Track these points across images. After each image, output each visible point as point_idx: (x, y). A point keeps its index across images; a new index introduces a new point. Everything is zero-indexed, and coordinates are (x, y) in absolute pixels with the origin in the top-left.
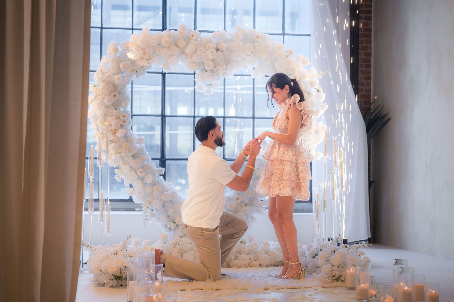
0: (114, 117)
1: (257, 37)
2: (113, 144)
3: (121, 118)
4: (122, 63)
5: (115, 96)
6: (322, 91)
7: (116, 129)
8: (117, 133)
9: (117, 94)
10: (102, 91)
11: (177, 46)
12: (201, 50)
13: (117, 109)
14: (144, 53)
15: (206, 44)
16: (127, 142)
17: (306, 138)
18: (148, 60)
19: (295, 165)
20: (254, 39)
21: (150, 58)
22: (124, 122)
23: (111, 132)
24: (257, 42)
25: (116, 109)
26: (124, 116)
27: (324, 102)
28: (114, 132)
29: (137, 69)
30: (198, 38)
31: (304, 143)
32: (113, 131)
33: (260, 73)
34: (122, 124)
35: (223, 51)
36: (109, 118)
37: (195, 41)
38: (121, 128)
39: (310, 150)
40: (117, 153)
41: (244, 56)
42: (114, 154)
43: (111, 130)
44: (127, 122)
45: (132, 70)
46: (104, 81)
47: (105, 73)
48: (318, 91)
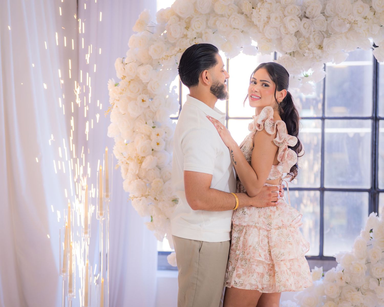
0: (143, 135)
2: (139, 180)
3: (154, 136)
4: (152, 46)
5: (143, 101)
7: (144, 156)
8: (143, 163)
10: (121, 93)
12: (276, 18)
16: (162, 177)
19: (266, 233)
22: (158, 144)
23: (136, 160)
26: (158, 135)
29: (172, 55)
32: (140, 159)
34: (154, 149)
35: (313, 18)
38: (153, 155)
43: (135, 157)
44: (163, 145)
45: (165, 56)
46: (124, 77)
47: (126, 64)
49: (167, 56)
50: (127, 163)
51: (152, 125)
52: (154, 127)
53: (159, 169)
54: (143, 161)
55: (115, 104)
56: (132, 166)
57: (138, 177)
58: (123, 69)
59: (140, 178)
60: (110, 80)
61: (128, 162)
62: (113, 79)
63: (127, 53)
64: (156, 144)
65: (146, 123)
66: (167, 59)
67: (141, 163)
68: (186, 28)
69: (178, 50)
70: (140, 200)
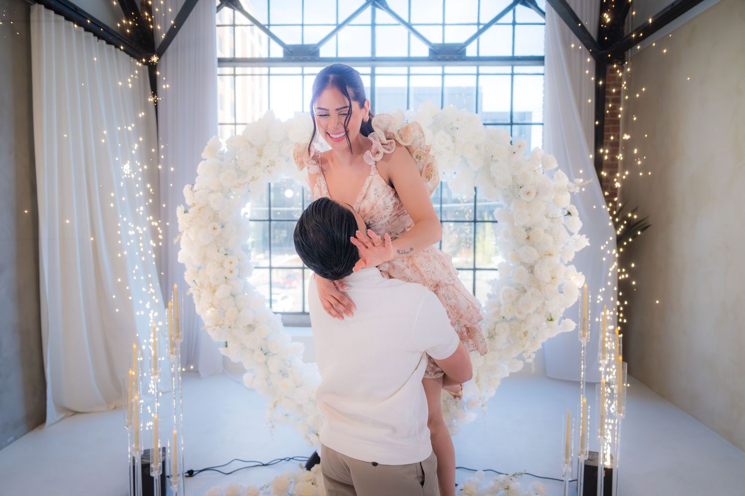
0: (215, 263)
1: (458, 120)
2: (213, 308)
3: (227, 265)
4: (223, 174)
5: (214, 229)
6: (578, 214)
7: (216, 284)
8: (217, 292)
9: (217, 226)
10: (191, 221)
13: (220, 251)
14: (260, 155)
16: (236, 306)
18: (268, 166)
20: (452, 123)
21: (272, 163)
22: (231, 272)
23: (208, 289)
24: (457, 128)
26: (231, 263)
27: (581, 232)
28: (214, 289)
29: (245, 184)
31: (543, 308)
32: (213, 287)
34: (227, 277)
36: (209, 265)
38: (225, 283)
39: (553, 317)
40: (216, 325)
42: (210, 327)
43: (208, 285)
44: (236, 272)
45: (238, 184)
46: (194, 204)
47: (196, 191)
48: (569, 213)
49: (240, 184)
51: (225, 253)
52: (226, 255)
53: (232, 297)
54: (216, 290)
55: (185, 231)
58: (193, 197)
59: (213, 306)
60: (179, 207)
62: (181, 205)
63: (196, 180)
64: (229, 272)
65: (218, 251)
66: (240, 187)
67: (214, 291)
68: (258, 155)
69: (251, 178)
70: (214, 329)
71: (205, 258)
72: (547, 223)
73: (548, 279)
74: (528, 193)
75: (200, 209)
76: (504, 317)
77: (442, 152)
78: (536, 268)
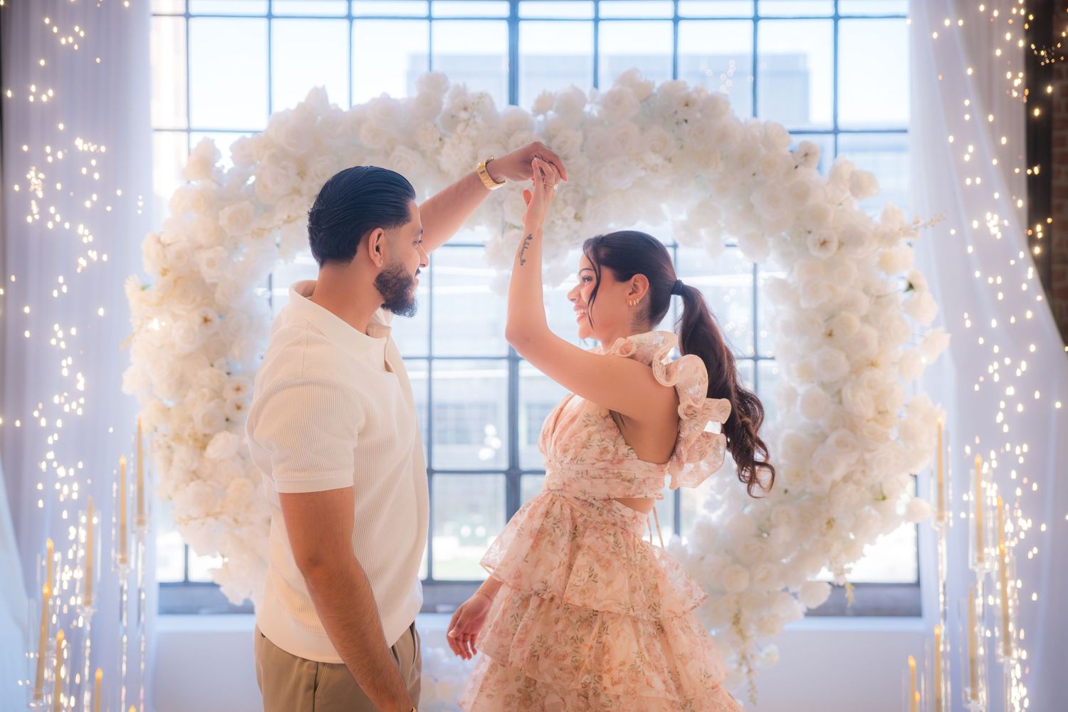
0: (205, 390)
1: (687, 105)
2: (199, 482)
3: (230, 396)
4: (227, 211)
5: (206, 320)
6: (928, 288)
7: (207, 431)
8: (208, 449)
9: (211, 315)
11: (414, 147)
13: (216, 364)
14: (302, 174)
15: (509, 135)
16: (247, 475)
17: (867, 456)
20: (676, 112)
22: (239, 408)
23: (191, 443)
24: (687, 122)
25: (212, 365)
26: (238, 389)
27: (935, 324)
28: (202, 443)
29: (272, 228)
30: (475, 113)
31: (864, 472)
32: (201, 439)
33: (703, 232)
34: (230, 417)
36: (191, 395)
37: (467, 125)
38: (227, 429)
39: (885, 492)
40: (207, 515)
41: (643, 173)
42: (197, 519)
43: (190, 435)
45: (258, 229)
46: (165, 271)
47: (169, 245)
48: (911, 287)
49: (264, 230)
50: (169, 447)
51: (227, 370)
52: (228, 374)
53: (242, 460)
54: (207, 443)
55: (144, 325)
56: (182, 453)
57: (195, 475)
59: (199, 478)
61: (173, 444)
64: (235, 408)
66: (263, 235)
67: (204, 447)
68: (298, 174)
69: (285, 217)
70: (203, 524)
71: (181, 384)
72: (865, 304)
73: (870, 413)
74: (824, 243)
75: (175, 281)
76: (786, 491)
77: (657, 165)
78: (847, 393)
